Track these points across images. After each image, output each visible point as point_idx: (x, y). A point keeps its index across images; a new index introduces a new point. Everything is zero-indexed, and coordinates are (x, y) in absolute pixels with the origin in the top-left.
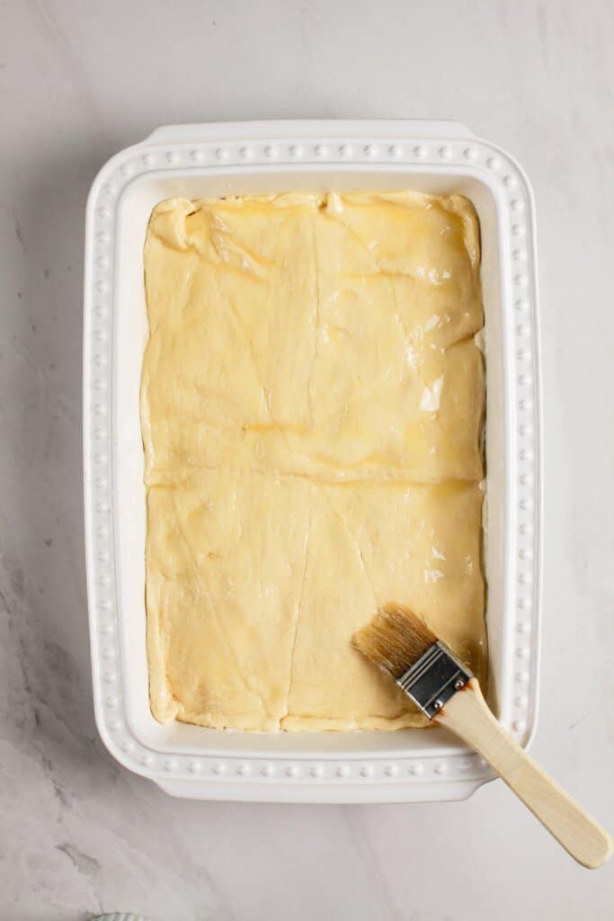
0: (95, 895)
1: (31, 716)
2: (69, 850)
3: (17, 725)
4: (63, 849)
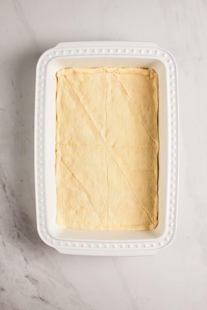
0: (37, 291)
1: (16, 235)
2: (28, 277)
3: (12, 238)
4: (27, 277)
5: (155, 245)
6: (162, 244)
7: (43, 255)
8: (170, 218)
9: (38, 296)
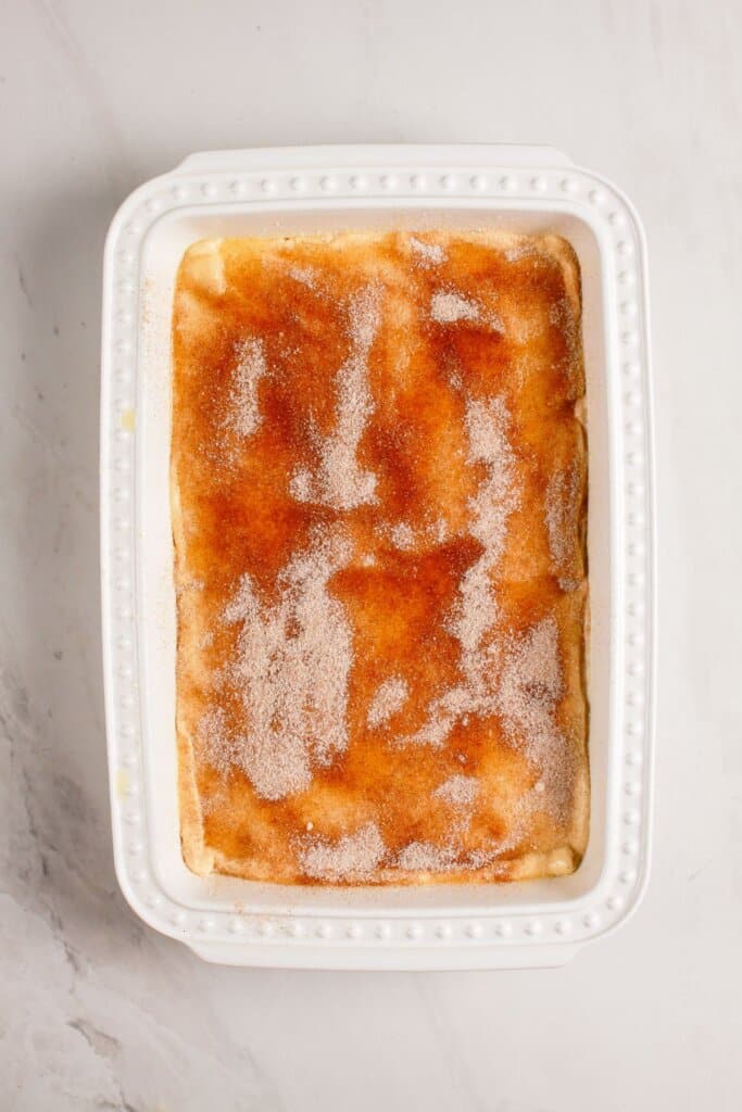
0: (114, 1081)
1: (37, 865)
2: (83, 1027)
3: (21, 876)
4: (76, 1025)
5: (567, 925)
6: (597, 921)
7: (139, 940)
8: (626, 821)
9: (119, 1101)
